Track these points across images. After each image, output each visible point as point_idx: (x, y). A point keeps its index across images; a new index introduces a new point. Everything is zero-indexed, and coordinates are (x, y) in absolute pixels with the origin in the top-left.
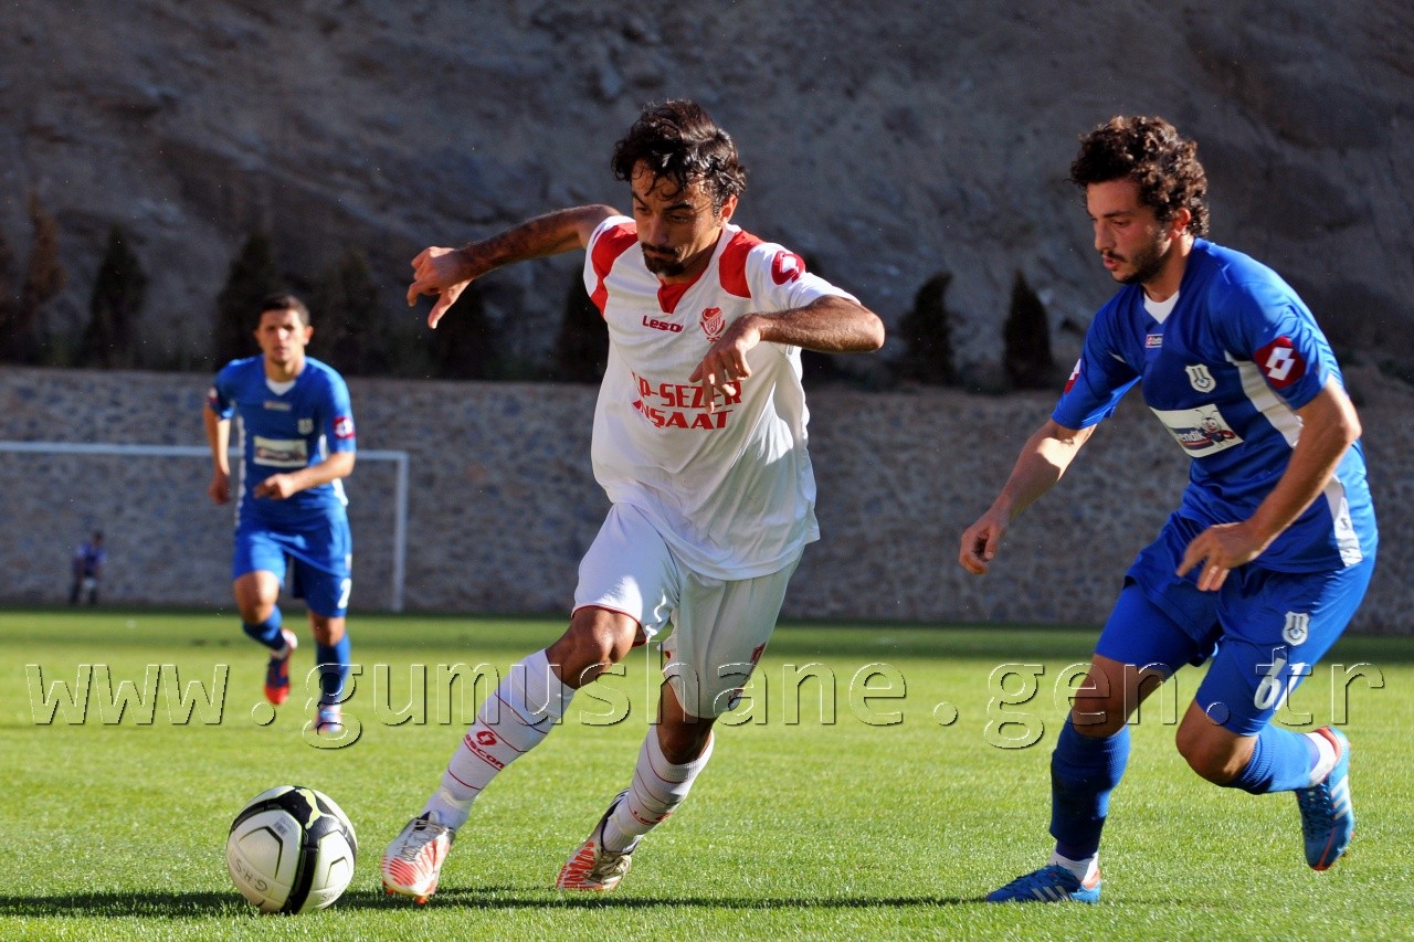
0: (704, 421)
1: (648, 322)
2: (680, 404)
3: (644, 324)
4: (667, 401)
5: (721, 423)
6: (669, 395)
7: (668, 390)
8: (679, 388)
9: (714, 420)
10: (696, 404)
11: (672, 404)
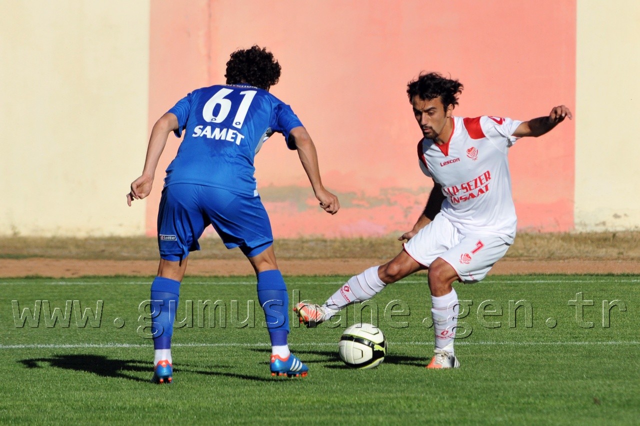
0: (481, 191)
1: (442, 164)
2: (470, 189)
3: (442, 166)
4: (465, 190)
5: (487, 189)
6: (466, 188)
7: (464, 186)
8: (468, 184)
9: (484, 189)
10: (476, 187)
11: (467, 191)
